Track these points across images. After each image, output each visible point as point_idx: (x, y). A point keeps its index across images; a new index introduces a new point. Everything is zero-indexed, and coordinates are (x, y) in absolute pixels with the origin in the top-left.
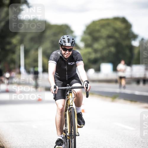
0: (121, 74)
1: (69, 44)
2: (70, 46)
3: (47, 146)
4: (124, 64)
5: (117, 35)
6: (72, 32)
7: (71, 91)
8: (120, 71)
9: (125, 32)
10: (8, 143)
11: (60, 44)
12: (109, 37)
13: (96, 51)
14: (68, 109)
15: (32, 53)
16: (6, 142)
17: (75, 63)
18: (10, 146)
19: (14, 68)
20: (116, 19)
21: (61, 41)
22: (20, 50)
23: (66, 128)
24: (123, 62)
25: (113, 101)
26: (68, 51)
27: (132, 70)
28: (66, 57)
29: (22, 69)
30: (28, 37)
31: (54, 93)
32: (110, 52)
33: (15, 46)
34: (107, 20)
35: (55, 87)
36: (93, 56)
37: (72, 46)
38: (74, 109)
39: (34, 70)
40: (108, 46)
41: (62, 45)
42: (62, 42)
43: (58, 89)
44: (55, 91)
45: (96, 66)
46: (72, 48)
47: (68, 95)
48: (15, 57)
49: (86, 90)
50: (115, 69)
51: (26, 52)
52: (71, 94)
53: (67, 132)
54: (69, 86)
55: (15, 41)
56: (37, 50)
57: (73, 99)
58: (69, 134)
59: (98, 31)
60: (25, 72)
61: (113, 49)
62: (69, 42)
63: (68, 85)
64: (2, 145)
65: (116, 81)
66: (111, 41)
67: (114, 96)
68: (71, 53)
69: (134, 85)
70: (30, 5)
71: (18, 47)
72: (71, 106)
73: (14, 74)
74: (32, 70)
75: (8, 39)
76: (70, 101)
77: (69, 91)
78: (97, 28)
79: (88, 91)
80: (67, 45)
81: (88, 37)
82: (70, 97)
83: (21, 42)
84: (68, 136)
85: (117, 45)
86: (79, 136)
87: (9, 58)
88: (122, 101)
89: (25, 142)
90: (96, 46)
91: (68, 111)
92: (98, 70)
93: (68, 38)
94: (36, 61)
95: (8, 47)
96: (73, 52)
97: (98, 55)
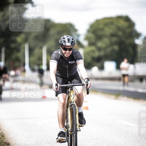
0: (124, 72)
1: (69, 43)
2: (70, 45)
3: (52, 142)
4: (127, 63)
5: (120, 33)
6: (76, 30)
7: (72, 88)
8: (124, 69)
9: (128, 31)
10: (13, 139)
11: (60, 43)
12: (113, 35)
13: (99, 49)
14: (69, 106)
15: (37, 51)
16: (11, 138)
17: (75, 61)
18: (15, 143)
19: (19, 66)
20: (120, 18)
21: (61, 41)
22: (24, 48)
23: (67, 123)
24: (126, 60)
25: (116, 99)
26: (68, 50)
27: (135, 68)
28: (66, 57)
29: (27, 67)
30: (33, 35)
31: (55, 90)
32: (113, 50)
33: (20, 44)
34: (111, 18)
35: (57, 85)
36: (97, 54)
37: (72, 45)
38: (75, 106)
39: (38, 68)
40: (112, 44)
41: (62, 45)
42: (63, 42)
43: (60, 87)
44: (57, 89)
45: (99, 64)
46: (72, 47)
47: (69, 92)
48: (20, 55)
49: (87, 87)
50: (118, 67)
51: (31, 50)
52: (72, 91)
53: (69, 128)
54: (70, 84)
55: (19, 39)
56: (41, 48)
57: (74, 96)
58: (71, 129)
59: (102, 29)
60: (29, 70)
61: (116, 48)
62: (68, 42)
63: (69, 82)
64: (7, 142)
65: (119, 79)
66: (114, 39)
67: (118, 94)
68: (71, 52)
69: (137, 83)
70: (34, 4)
71: (23, 45)
72: (72, 103)
73: (18, 72)
74: (36, 68)
75: (13, 38)
76: (72, 98)
77: (70, 88)
78: (101, 26)
79: (88, 88)
80: (67, 45)
81: (92, 35)
82: (72, 94)
83: (26, 40)
84: (70, 131)
85: (121, 43)
86: (80, 131)
87: (14, 56)
88: (125, 98)
89: (30, 138)
90: (100, 44)
91: (70, 107)
92: (102, 68)
93: (68, 38)
94: (40, 59)
95: (13, 45)
96: (73, 51)
97: (102, 53)
